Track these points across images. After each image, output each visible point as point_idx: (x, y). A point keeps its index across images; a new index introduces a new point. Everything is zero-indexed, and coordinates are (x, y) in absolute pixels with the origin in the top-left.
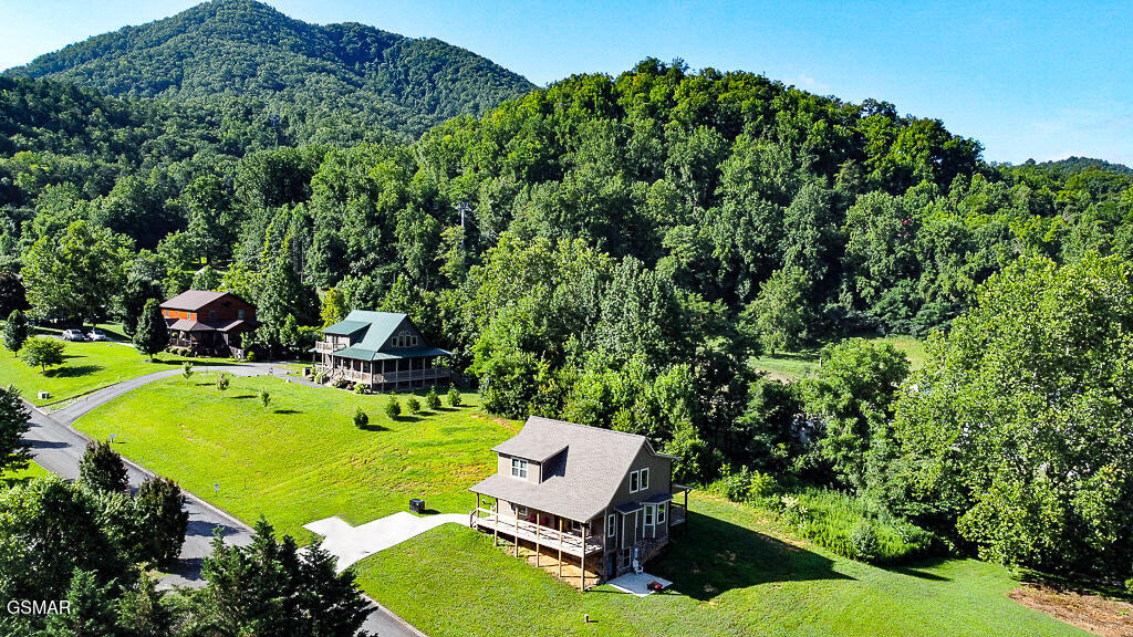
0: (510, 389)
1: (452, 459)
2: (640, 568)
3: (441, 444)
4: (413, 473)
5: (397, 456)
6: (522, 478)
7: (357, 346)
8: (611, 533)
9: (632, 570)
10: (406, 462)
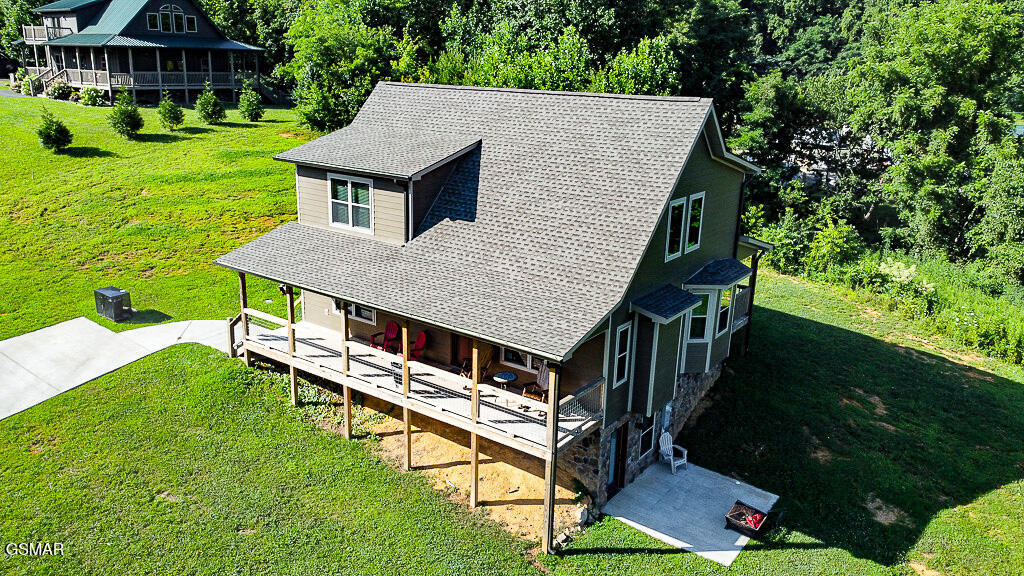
0: (348, 87)
1: (228, 203)
2: (678, 454)
3: (212, 178)
4: (140, 231)
5: (121, 196)
6: (360, 231)
7: (90, 30)
8: (621, 375)
9: (658, 455)
10: (131, 211)
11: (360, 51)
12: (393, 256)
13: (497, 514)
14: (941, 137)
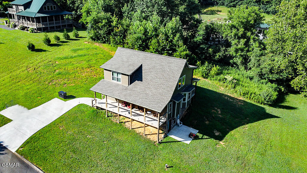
0: (101, 30)
1: (78, 65)
2: (180, 123)
3: (72, 57)
4: (59, 74)
5: (51, 65)
6: (118, 82)
7: (28, 10)
8: (170, 112)
9: (177, 124)
10: (55, 68)
11: (104, 21)
12: (126, 89)
13: (149, 137)
14: (243, 41)
